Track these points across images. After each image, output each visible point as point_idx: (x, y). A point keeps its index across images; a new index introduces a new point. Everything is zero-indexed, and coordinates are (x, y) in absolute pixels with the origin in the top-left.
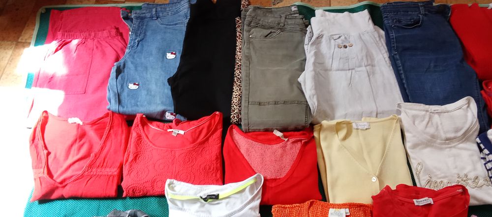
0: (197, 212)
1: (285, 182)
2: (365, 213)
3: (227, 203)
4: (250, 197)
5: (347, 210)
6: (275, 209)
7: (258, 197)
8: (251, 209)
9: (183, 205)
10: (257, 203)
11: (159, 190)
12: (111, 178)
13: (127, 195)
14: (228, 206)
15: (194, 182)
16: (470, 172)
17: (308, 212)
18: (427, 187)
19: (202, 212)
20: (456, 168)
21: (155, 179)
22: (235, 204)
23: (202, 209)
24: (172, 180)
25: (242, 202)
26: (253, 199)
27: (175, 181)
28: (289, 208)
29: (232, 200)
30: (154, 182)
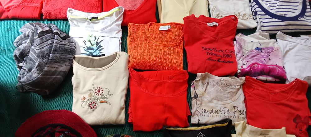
0: (86, 27)
1: (136, 12)
2: (179, 29)
3: (103, 22)
4: (116, 19)
5: (170, 26)
6: (130, 25)
7: (120, 19)
8: (116, 25)
9: (77, 23)
10: (120, 22)
11: (64, 15)
12: (36, 9)
13: (45, 17)
14: (103, 23)
15: (84, 11)
16: (242, 12)
17: (149, 29)
18: (216, 18)
19: (89, 27)
20: (234, 10)
21: (61, 9)
22: (107, 22)
23: (89, 26)
24: (71, 9)
25: (111, 21)
26: (117, 20)
27: (73, 10)
28: (138, 26)
29: (105, 21)
30: (60, 10)
